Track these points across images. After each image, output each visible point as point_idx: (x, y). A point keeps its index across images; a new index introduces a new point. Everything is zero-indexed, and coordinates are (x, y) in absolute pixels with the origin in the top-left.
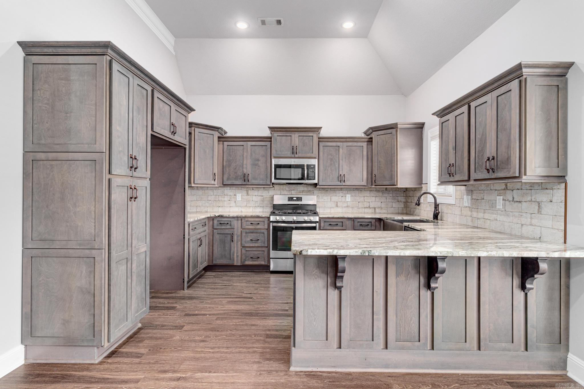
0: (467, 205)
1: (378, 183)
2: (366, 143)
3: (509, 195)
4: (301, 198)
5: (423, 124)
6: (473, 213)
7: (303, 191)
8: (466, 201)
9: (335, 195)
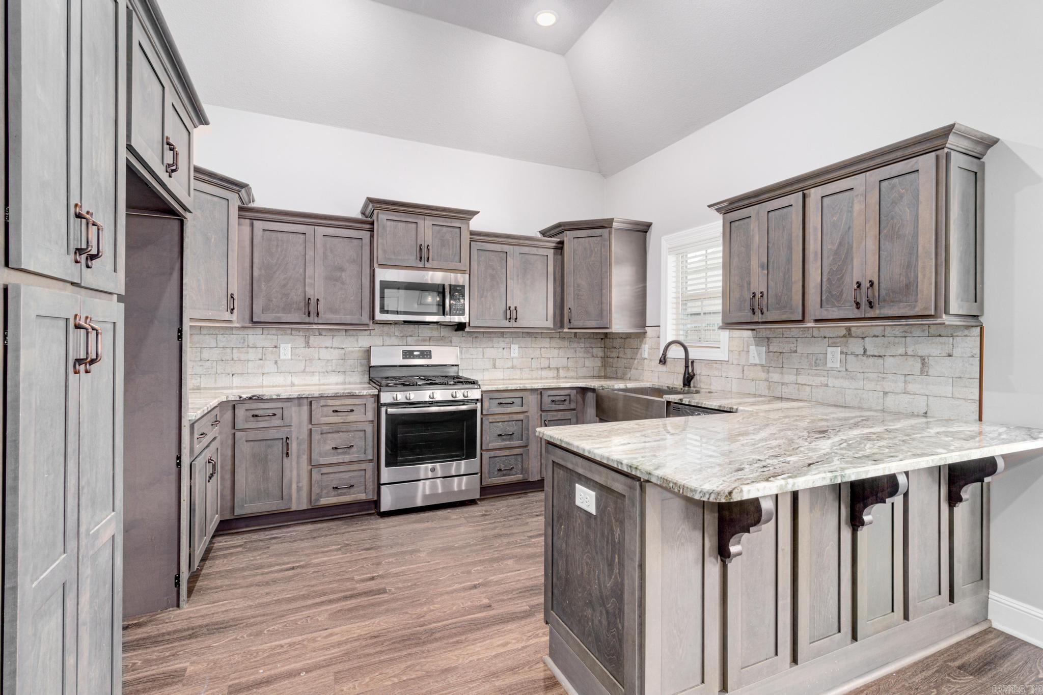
0: (757, 362)
1: (575, 323)
2: (553, 250)
3: (855, 346)
4: (430, 351)
5: (649, 225)
6: (771, 375)
7: (430, 338)
8: (756, 355)
9: (491, 346)
